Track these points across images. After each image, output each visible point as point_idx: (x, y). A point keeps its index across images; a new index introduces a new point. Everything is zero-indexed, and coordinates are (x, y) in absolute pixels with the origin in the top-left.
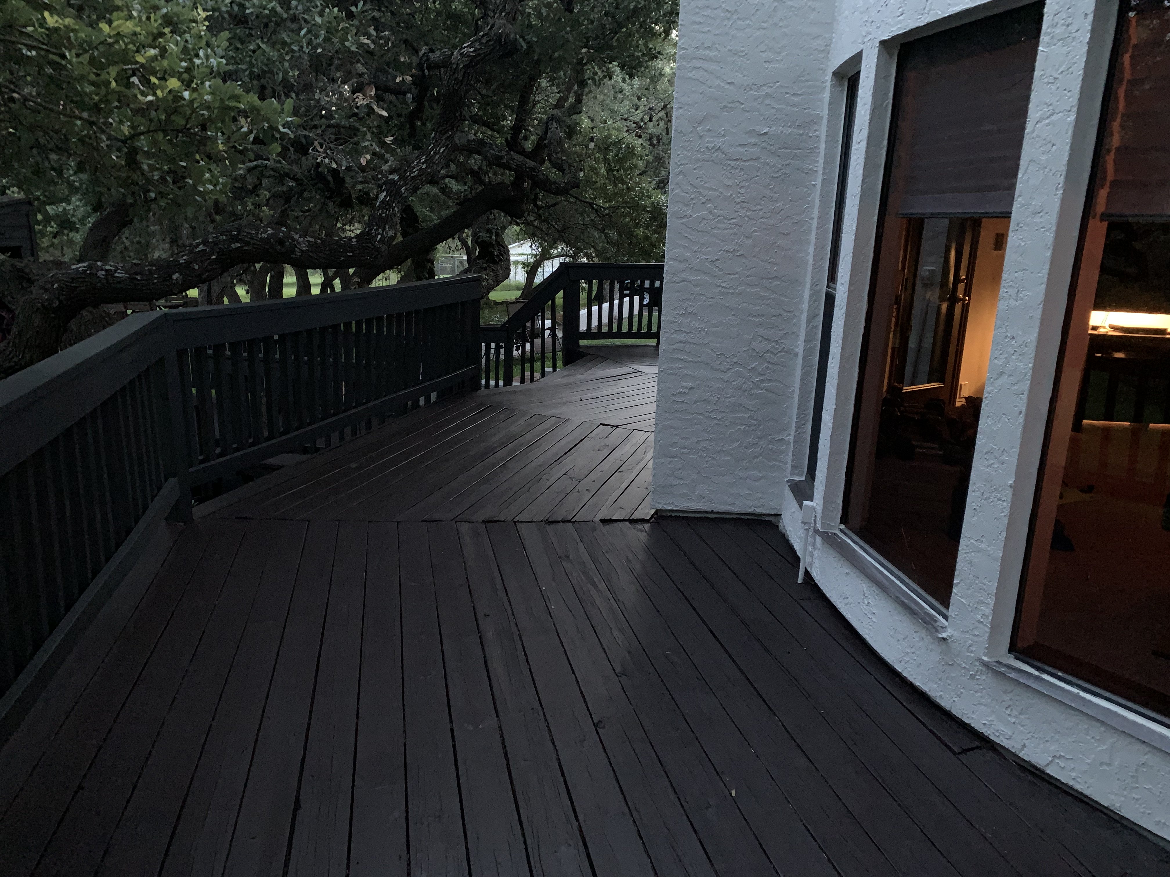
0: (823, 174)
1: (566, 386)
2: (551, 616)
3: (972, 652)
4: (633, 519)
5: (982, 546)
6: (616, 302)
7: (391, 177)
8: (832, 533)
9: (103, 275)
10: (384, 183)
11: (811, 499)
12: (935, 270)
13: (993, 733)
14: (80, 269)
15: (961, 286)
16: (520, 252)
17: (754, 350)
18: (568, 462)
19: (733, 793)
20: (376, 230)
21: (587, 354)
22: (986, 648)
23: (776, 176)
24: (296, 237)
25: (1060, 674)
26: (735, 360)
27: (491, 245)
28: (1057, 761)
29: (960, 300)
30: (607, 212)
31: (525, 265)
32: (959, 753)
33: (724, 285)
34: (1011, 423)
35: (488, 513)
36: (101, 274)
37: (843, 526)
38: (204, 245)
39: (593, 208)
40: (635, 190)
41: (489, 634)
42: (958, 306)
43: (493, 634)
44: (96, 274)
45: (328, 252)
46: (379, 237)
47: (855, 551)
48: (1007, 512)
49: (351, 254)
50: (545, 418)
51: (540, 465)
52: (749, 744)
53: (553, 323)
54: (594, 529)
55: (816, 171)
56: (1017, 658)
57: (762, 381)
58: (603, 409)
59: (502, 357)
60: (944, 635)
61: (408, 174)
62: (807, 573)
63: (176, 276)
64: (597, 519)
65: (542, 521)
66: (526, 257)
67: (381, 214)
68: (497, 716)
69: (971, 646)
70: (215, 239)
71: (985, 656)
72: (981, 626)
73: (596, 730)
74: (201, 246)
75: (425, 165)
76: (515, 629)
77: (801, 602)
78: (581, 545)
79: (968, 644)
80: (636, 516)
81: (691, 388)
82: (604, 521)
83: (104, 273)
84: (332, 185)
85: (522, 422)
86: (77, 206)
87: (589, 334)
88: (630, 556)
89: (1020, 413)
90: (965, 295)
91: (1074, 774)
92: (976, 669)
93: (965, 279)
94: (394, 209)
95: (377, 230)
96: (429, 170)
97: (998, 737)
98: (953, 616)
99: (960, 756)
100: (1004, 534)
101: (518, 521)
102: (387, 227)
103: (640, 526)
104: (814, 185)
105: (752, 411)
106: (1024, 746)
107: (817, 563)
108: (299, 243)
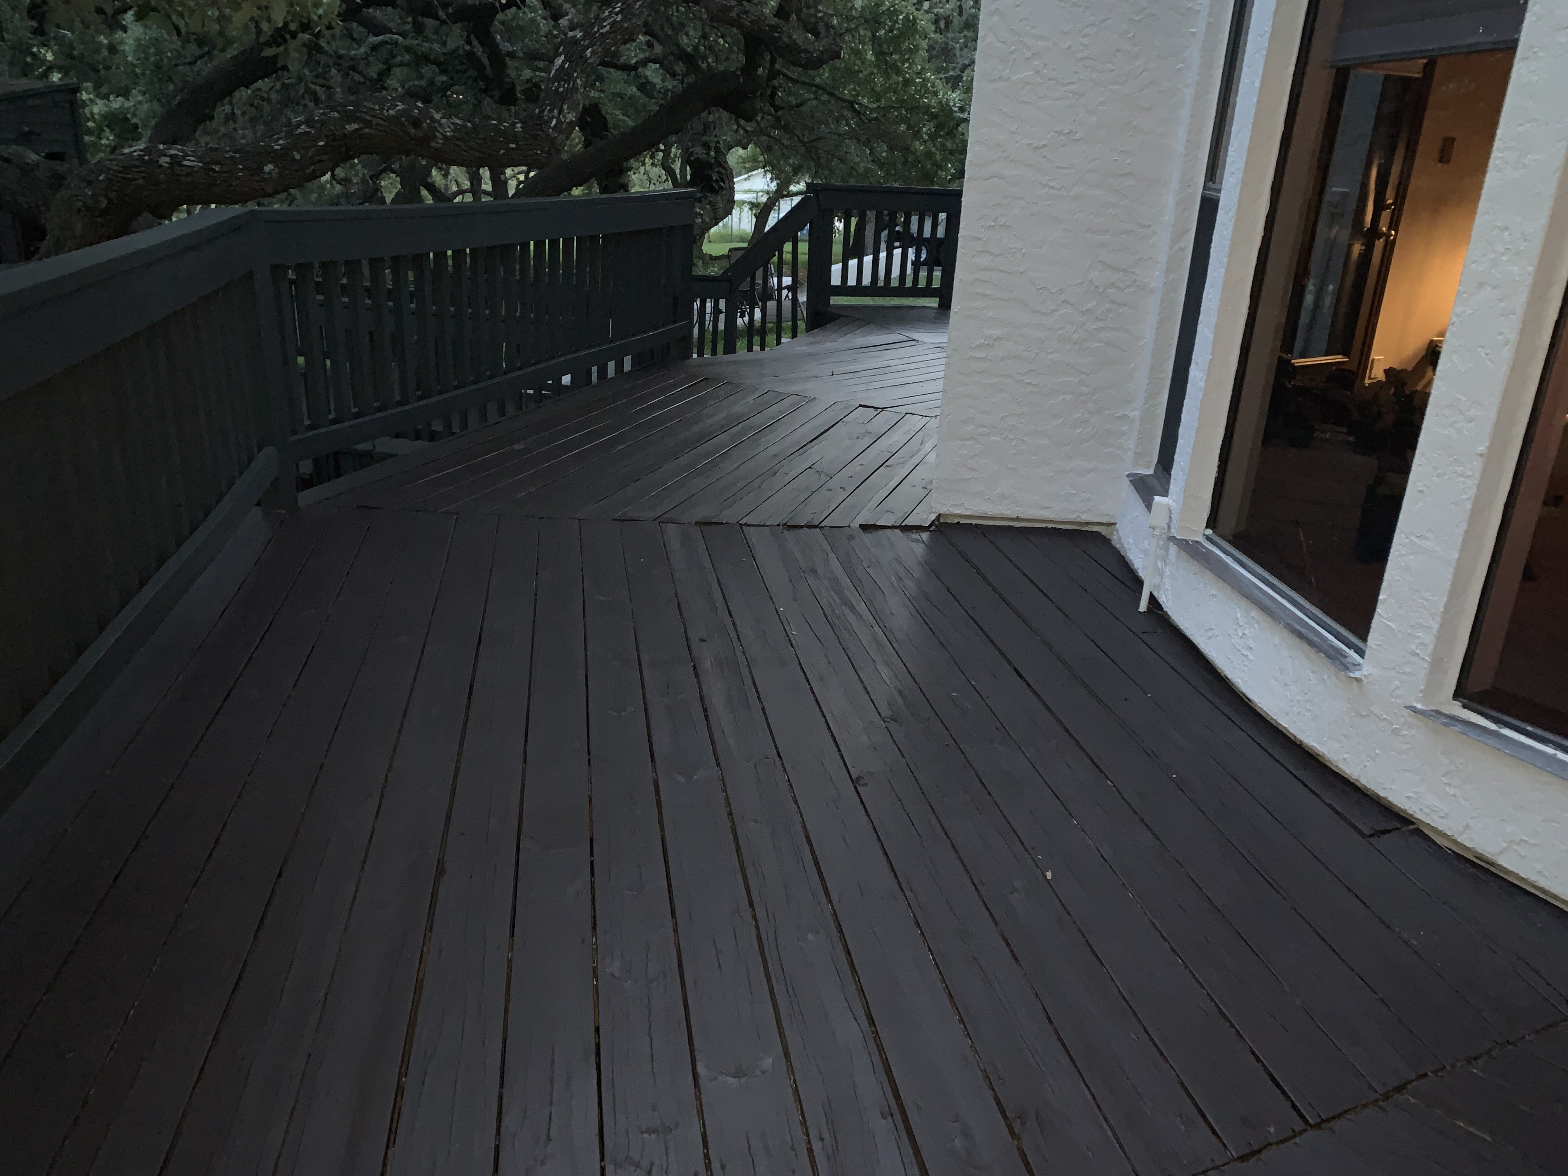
0: (1210, 15)
1: (811, 355)
2: (792, 645)
3: (1398, 697)
4: (906, 526)
5: (1425, 544)
6: (883, 255)
7: (571, 34)
8: (1192, 541)
9: (166, 162)
10: (560, 44)
11: (1165, 493)
12: (1347, 193)
13: (1421, 810)
14: (135, 154)
15: (1386, 215)
16: (747, 188)
17: (1091, 281)
18: (815, 452)
19: (1049, 875)
20: (549, 111)
21: (840, 316)
22: (1421, 691)
23: (1137, 18)
24: (437, 116)
25: (1530, 728)
26: (1063, 297)
27: (710, 166)
28: (1515, 847)
29: (1384, 234)
30: (874, 115)
31: (753, 205)
32: (1371, 836)
33: (1052, 184)
34: (1490, 359)
35: (703, 512)
36: (164, 161)
37: (1209, 532)
38: (308, 126)
39: (855, 110)
40: (915, 84)
41: (707, 664)
42: (1380, 244)
43: (712, 665)
44: (157, 161)
45: (481, 142)
46: (554, 122)
47: (1226, 564)
48: (1472, 492)
49: (514, 146)
50: (781, 397)
51: (775, 455)
52: (1070, 814)
53: (794, 280)
54: (851, 537)
55: (1198, 11)
56: (1465, 707)
57: (1100, 330)
58: (863, 387)
59: (721, 326)
60: (1357, 674)
61: (596, 29)
62: (1152, 598)
63: (268, 168)
64: (855, 525)
65: (778, 525)
66: (755, 195)
67: (557, 89)
68: (718, 765)
69: (1397, 688)
70: (322, 117)
71: (1418, 702)
72: (1414, 659)
73: (856, 788)
74: (303, 127)
75: (620, 16)
76: (741, 658)
77: (1145, 637)
78: (832, 556)
79: (1393, 687)
80: (910, 522)
81: (998, 339)
82: (865, 528)
83: (168, 159)
84: (489, 71)
85: (750, 400)
86: (140, 102)
87: (844, 290)
88: (901, 571)
89: (1507, 343)
90: (1389, 229)
91: (1538, 866)
92: (1402, 720)
93: (1392, 204)
94: (575, 81)
95: (551, 111)
96: (626, 25)
97: (1428, 814)
98: (1374, 647)
99: (1373, 840)
100: (1464, 526)
101: (746, 524)
102: (565, 106)
103: (915, 536)
104: (1193, 34)
105: (1084, 373)
106: (1467, 827)
107: (1168, 583)
108: (441, 125)
